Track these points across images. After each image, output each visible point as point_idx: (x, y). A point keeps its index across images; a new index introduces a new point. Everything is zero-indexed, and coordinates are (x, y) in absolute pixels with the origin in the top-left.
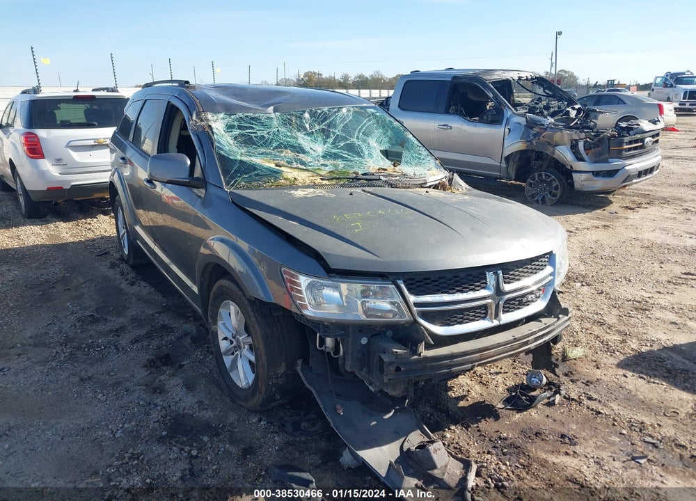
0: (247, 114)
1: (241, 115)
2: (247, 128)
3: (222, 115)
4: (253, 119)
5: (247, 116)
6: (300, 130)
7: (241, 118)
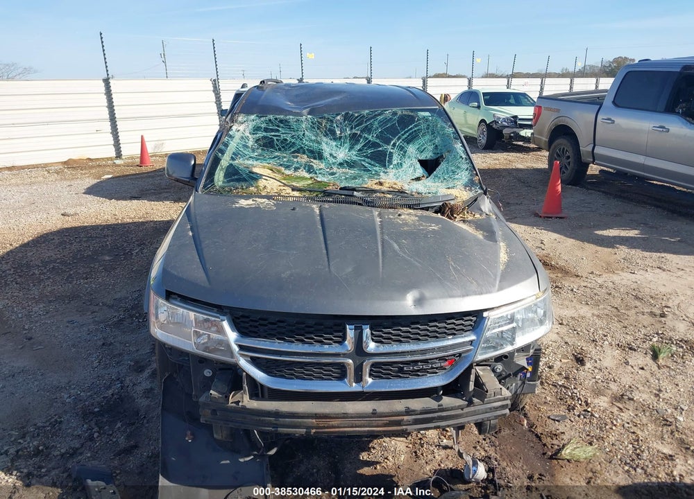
0: (278, 117)
1: (271, 117)
2: (272, 130)
3: (253, 117)
4: (281, 121)
5: (276, 119)
6: (327, 135)
7: (270, 120)
